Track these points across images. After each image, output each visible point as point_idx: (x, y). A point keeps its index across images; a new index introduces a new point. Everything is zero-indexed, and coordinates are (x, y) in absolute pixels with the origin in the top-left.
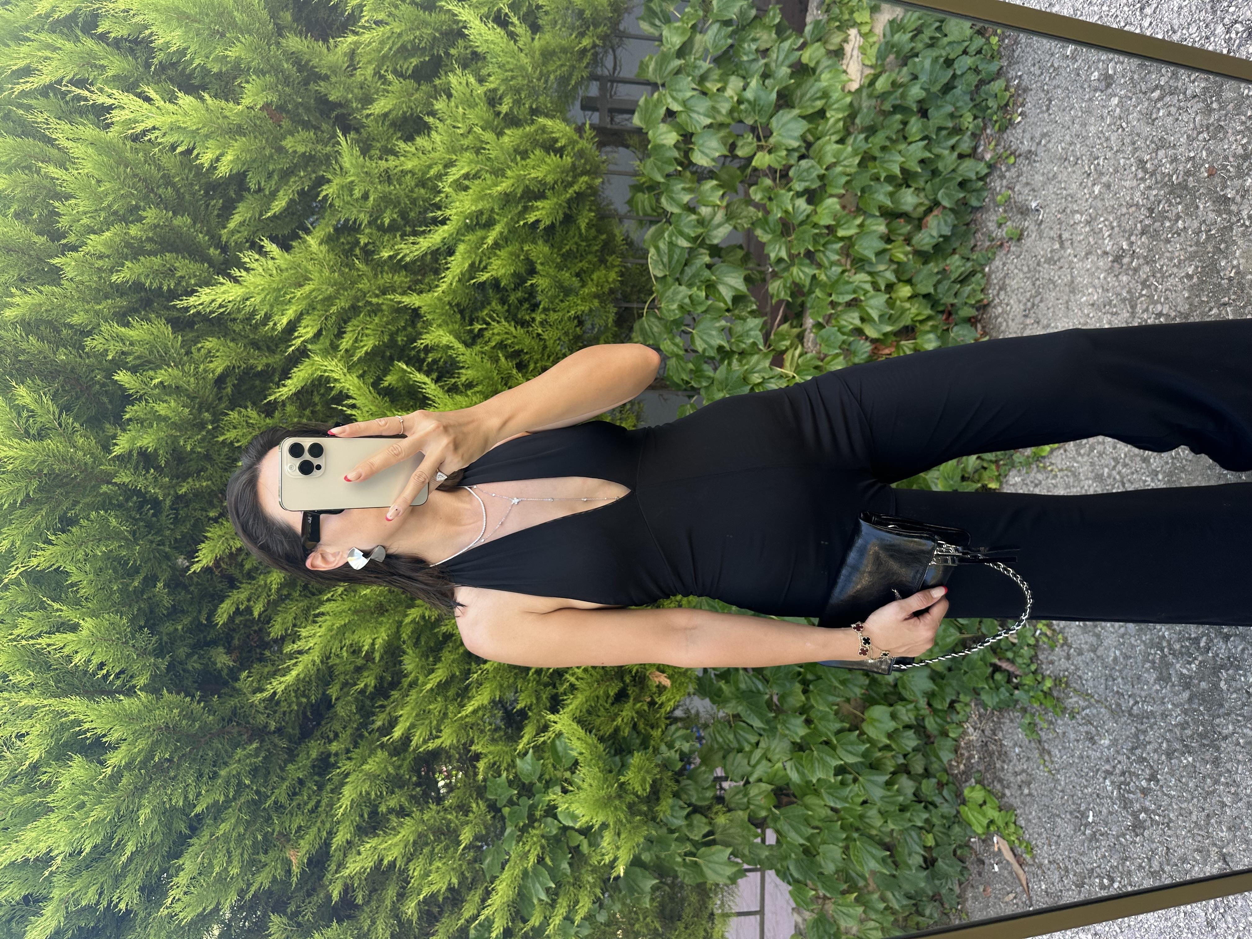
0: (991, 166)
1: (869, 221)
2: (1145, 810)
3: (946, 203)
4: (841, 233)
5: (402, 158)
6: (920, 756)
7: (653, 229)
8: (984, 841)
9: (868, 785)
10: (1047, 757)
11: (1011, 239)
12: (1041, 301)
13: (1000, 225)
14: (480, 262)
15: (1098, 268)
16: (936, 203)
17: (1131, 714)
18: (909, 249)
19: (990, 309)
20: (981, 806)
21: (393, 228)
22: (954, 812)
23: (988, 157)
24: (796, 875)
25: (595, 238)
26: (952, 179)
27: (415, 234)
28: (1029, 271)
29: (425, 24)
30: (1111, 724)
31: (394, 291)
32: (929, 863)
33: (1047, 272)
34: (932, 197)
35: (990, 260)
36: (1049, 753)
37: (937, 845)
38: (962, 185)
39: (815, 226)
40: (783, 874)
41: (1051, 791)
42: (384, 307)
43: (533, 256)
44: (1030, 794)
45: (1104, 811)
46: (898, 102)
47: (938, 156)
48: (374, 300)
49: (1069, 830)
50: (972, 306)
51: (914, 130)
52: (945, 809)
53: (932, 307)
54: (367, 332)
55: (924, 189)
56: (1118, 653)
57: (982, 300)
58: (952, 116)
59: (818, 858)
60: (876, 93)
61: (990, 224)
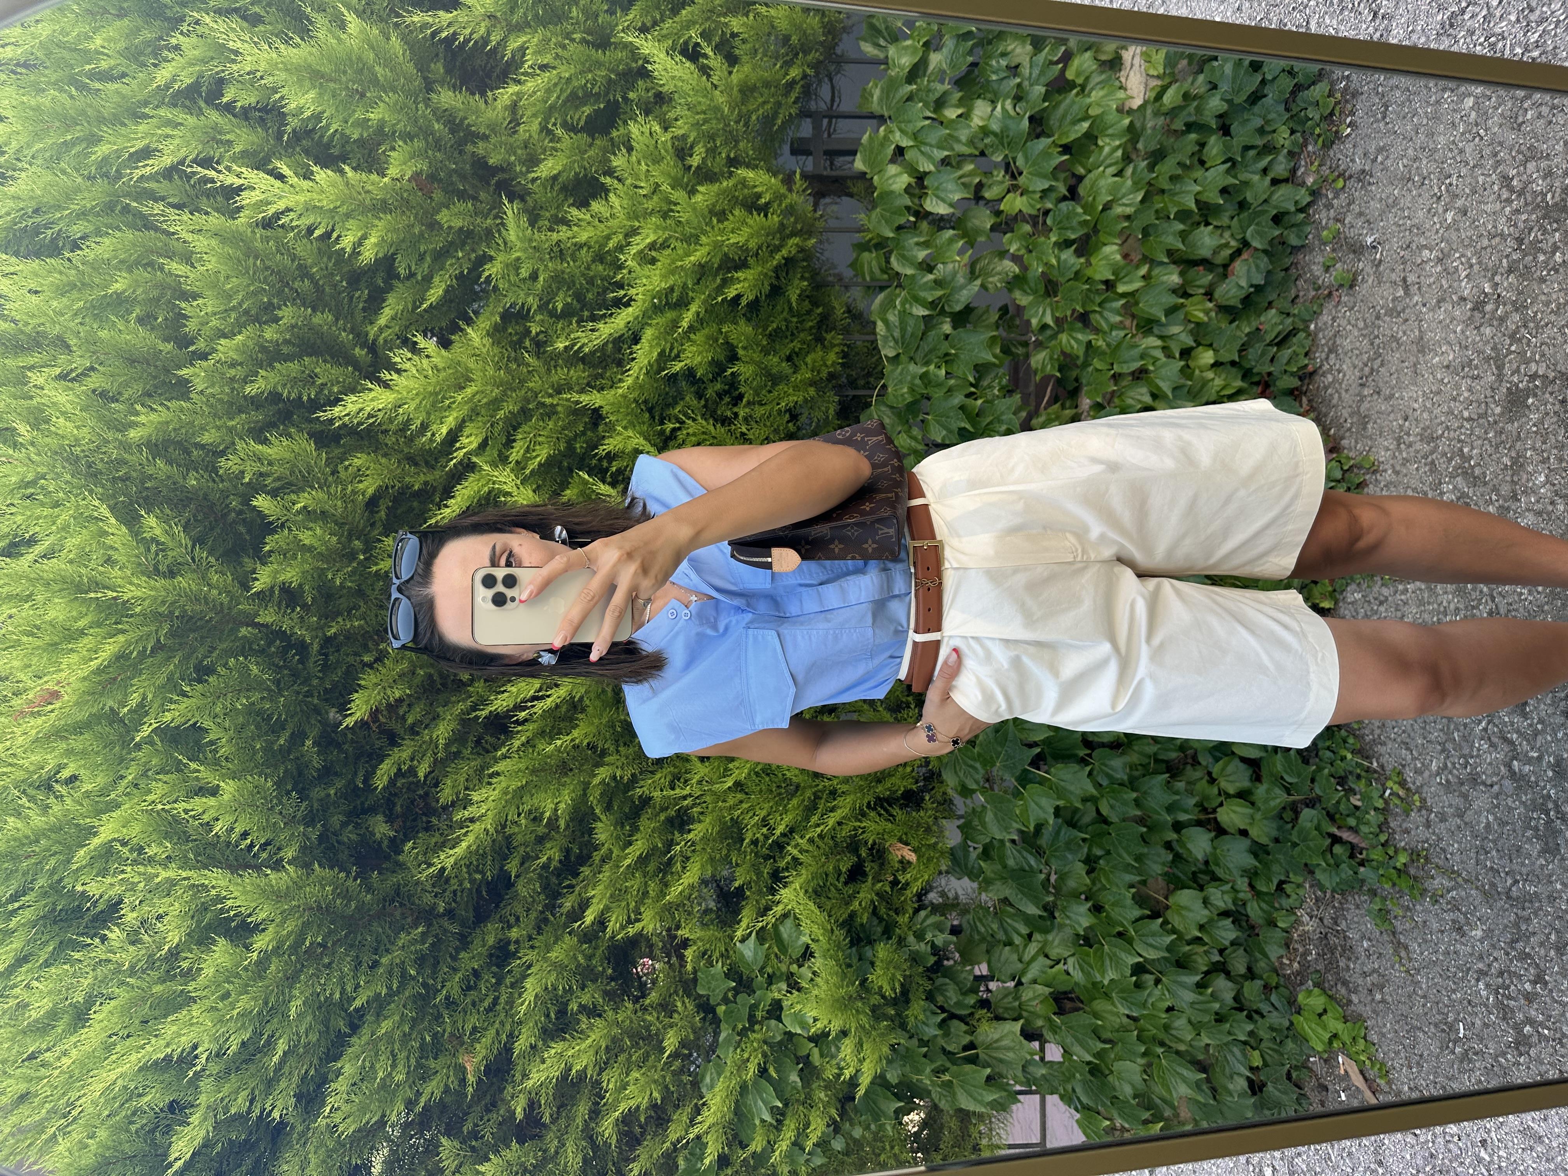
0: (1315, 193)
1: (1156, 271)
2: (1530, 1021)
3: (1256, 244)
4: (1121, 289)
5: (575, 229)
6: (1241, 951)
7: (881, 297)
8: (1326, 1061)
9: (1174, 987)
10: (1403, 954)
11: (1341, 286)
12: (1382, 365)
13: (1327, 269)
14: (671, 350)
15: (1453, 319)
16: (1245, 244)
17: (1509, 897)
18: (1210, 305)
19: (1317, 378)
20: (1320, 1015)
21: (567, 313)
22: (1287, 1024)
23: (1310, 181)
24: (1084, 1100)
25: (809, 312)
26: (1264, 212)
27: (594, 318)
28: (1366, 326)
29: (599, 64)
30: (1484, 910)
31: (570, 389)
32: (1255, 1087)
33: (1388, 327)
34: (1240, 237)
35: (1316, 314)
36: (1406, 948)
37: (1266, 1064)
38: (1277, 219)
39: (1089, 280)
40: (1068, 1099)
41: (1410, 996)
42: (559, 409)
43: (733, 338)
44: (1383, 1001)
45: (1478, 1022)
46: (1193, 119)
47: (1246, 183)
48: (548, 401)
49: (1435, 1049)
50: (1293, 374)
51: (1214, 151)
52: (1275, 1019)
53: (1244, 377)
54: (540, 439)
55: (1229, 227)
56: (1491, 818)
57: (1306, 366)
58: (1261, 131)
59: (1110, 1078)
60: (1164, 109)
61: (1314, 268)
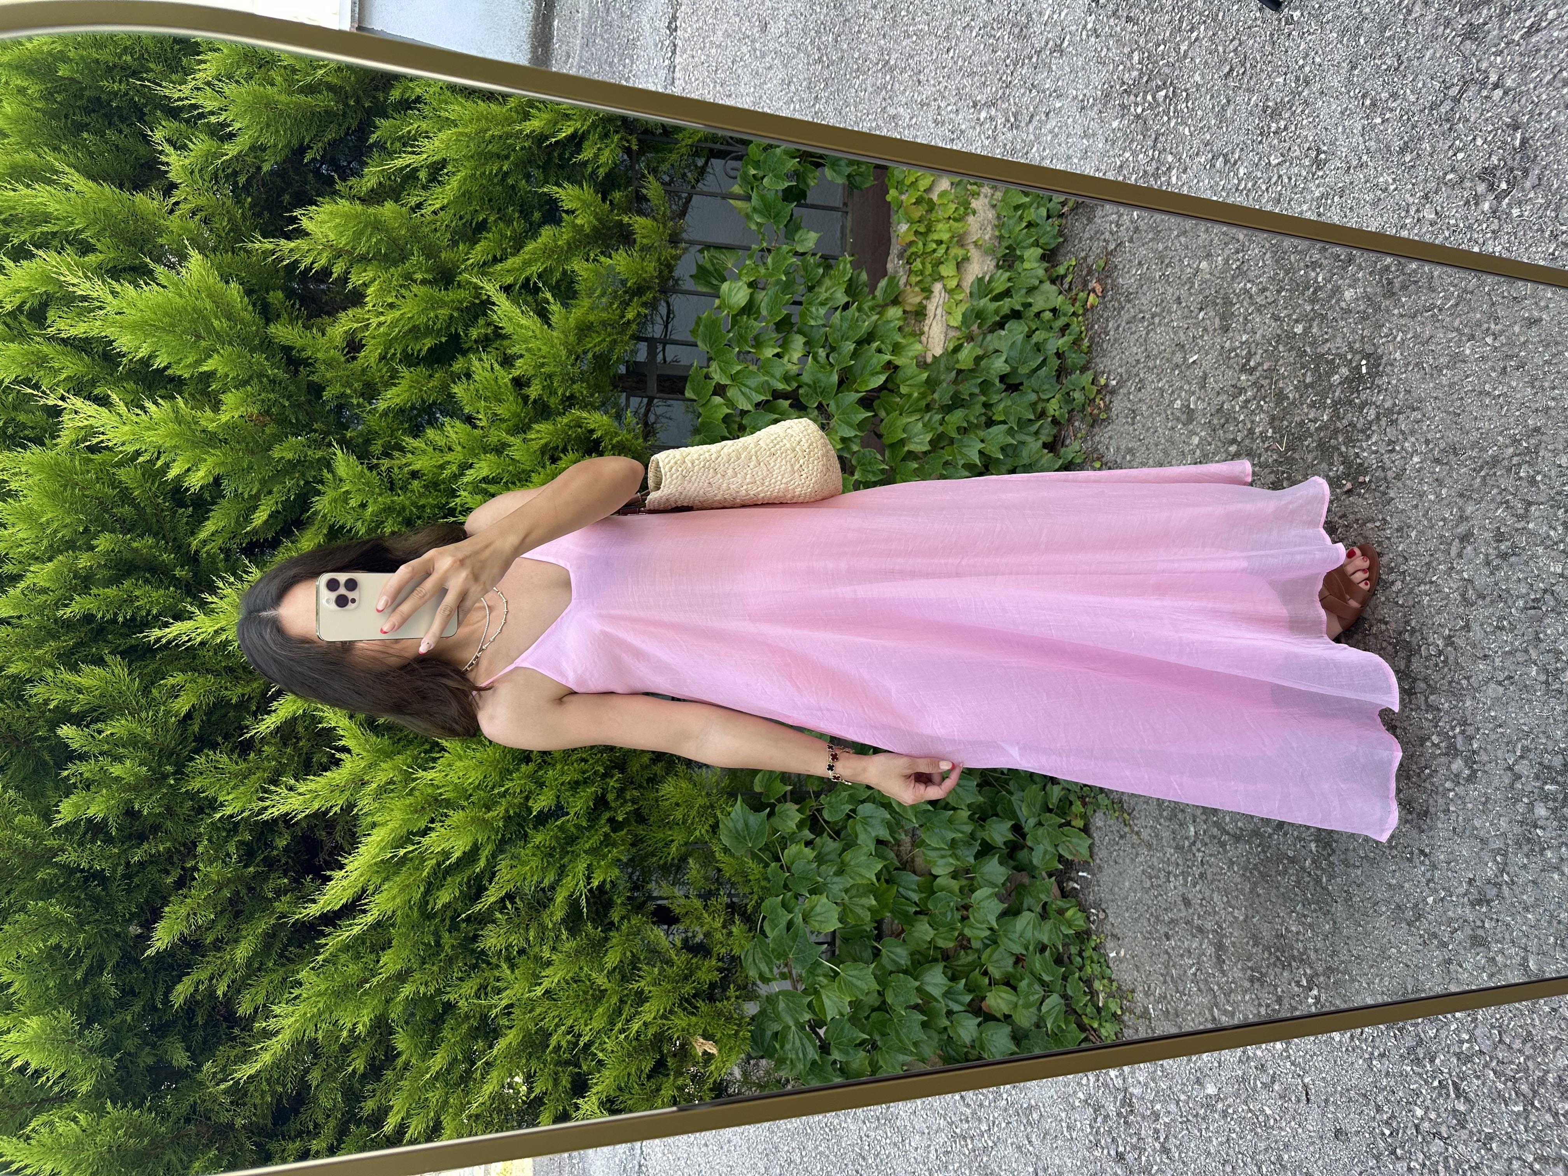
29: (441, 303)
60: (958, 367)
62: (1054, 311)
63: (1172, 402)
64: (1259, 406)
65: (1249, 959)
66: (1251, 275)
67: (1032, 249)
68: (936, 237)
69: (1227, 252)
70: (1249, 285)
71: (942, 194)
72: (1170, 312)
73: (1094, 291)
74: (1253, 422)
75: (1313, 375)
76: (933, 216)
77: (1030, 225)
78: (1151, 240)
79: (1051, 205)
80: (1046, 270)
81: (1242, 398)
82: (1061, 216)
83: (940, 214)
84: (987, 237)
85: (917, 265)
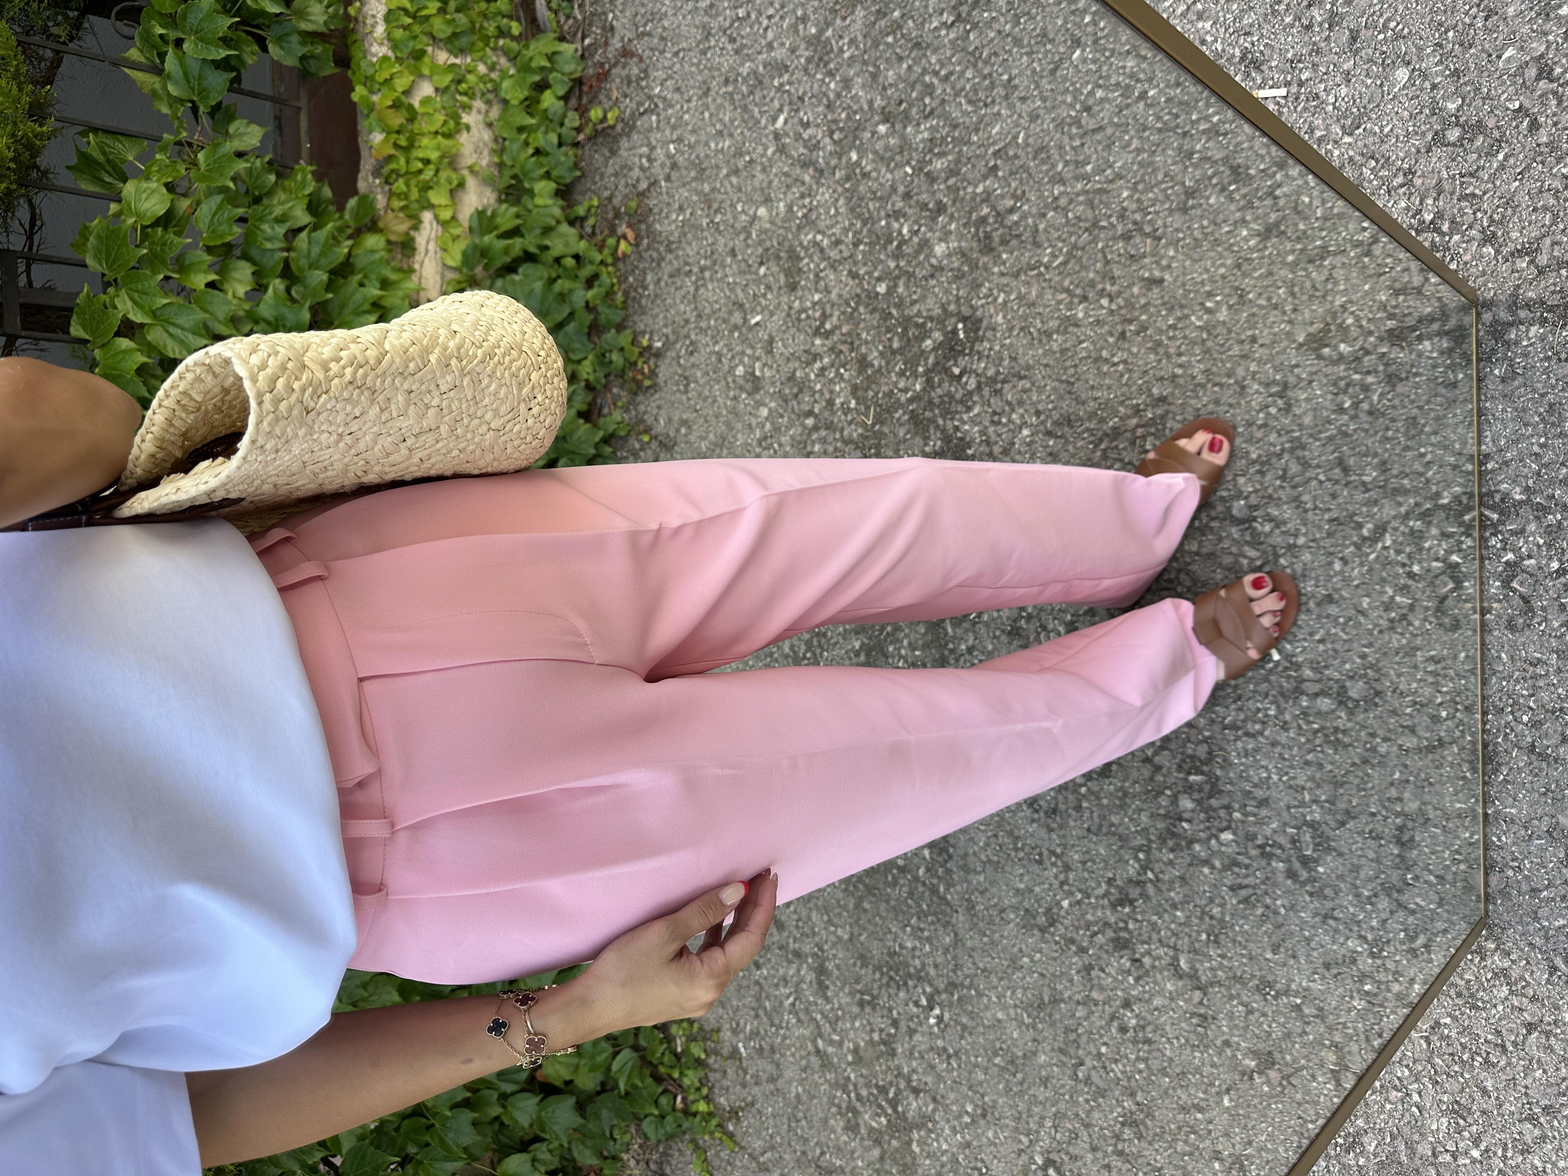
62: (577, 257)
63: (733, 369)
64: (838, 373)
65: (857, 982)
66: (822, 225)
67: (543, 183)
68: (421, 154)
69: (790, 197)
70: (819, 237)
71: (426, 101)
72: (723, 266)
73: (624, 237)
74: (832, 392)
75: (901, 340)
76: (416, 127)
77: (538, 152)
78: (694, 179)
79: (564, 131)
80: (563, 208)
81: (817, 365)
82: (576, 144)
83: (423, 125)
84: (484, 163)
85: (400, 185)
